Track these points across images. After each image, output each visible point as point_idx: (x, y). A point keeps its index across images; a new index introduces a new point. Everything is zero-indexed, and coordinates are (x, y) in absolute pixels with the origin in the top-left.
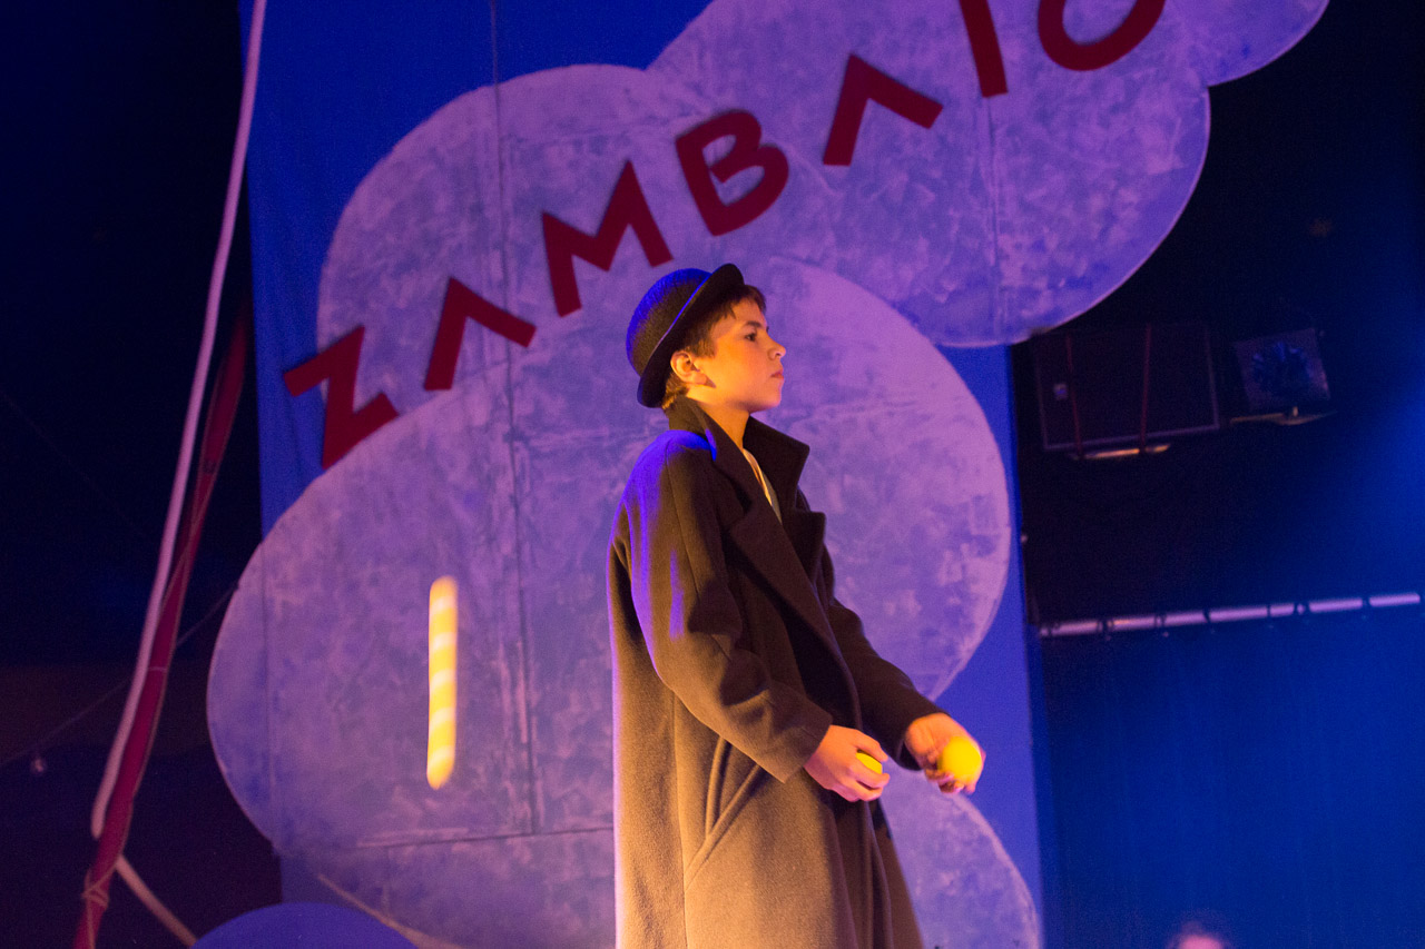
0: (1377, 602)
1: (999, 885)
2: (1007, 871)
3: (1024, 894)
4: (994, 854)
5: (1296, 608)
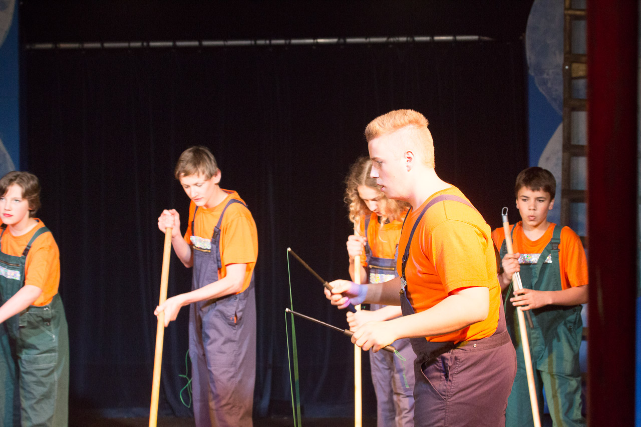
0: (179, 44)
2: (4, 155)
3: (11, 166)
5: (143, 45)
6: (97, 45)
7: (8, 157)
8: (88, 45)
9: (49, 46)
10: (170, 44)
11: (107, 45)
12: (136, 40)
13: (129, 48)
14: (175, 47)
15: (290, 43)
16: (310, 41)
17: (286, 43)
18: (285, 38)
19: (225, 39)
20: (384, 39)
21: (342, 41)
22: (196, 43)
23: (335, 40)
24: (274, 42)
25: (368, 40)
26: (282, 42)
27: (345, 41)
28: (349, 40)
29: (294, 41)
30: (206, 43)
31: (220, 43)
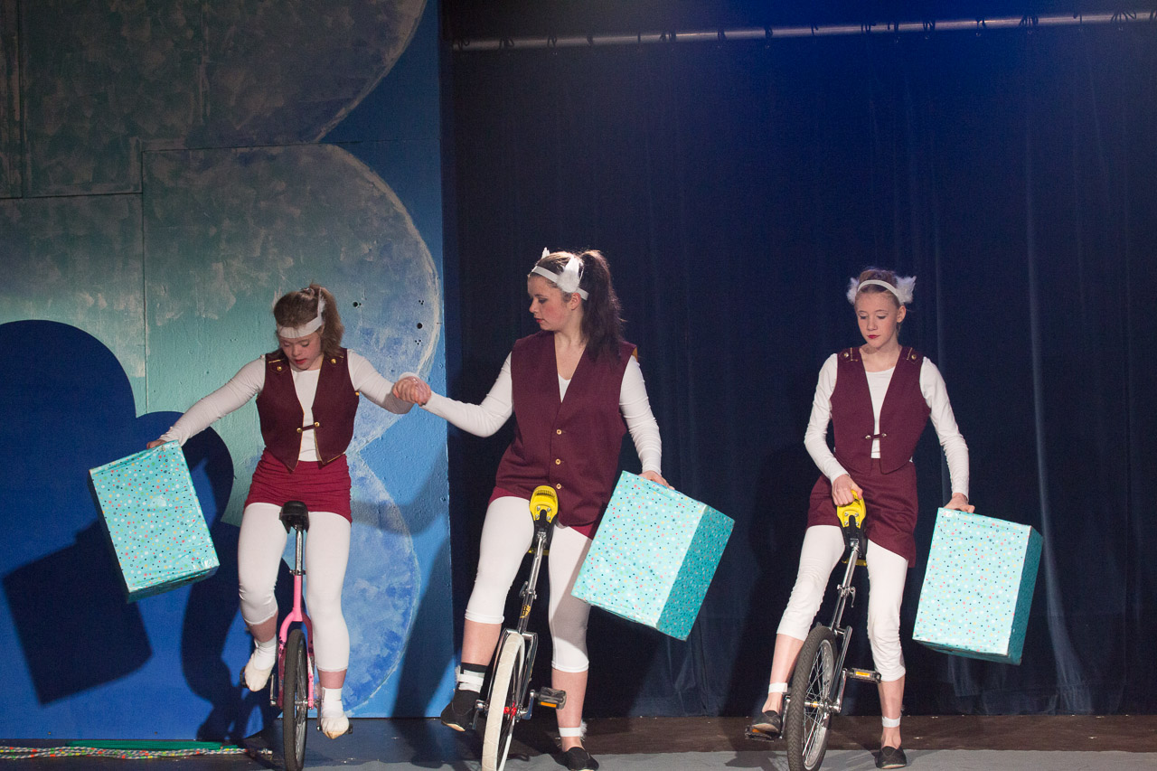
0: (729, 34)
1: (408, 255)
2: (417, 243)
3: (430, 263)
4: (406, 229)
5: (663, 36)
6: (583, 40)
7: (423, 245)
8: (562, 41)
9: (494, 44)
10: (714, 34)
11: (598, 40)
12: (653, 31)
13: (639, 45)
14: (722, 39)
15: (933, 27)
16: (971, 23)
17: (925, 28)
18: (925, 21)
19: (814, 25)
20: (1107, 18)
21: (1030, 21)
22: (761, 33)
23: (1014, 21)
24: (902, 27)
25: (1078, 19)
26: (918, 26)
27: (1035, 22)
28: (1043, 20)
29: (940, 25)
30: (778, 32)
31: (806, 31)
